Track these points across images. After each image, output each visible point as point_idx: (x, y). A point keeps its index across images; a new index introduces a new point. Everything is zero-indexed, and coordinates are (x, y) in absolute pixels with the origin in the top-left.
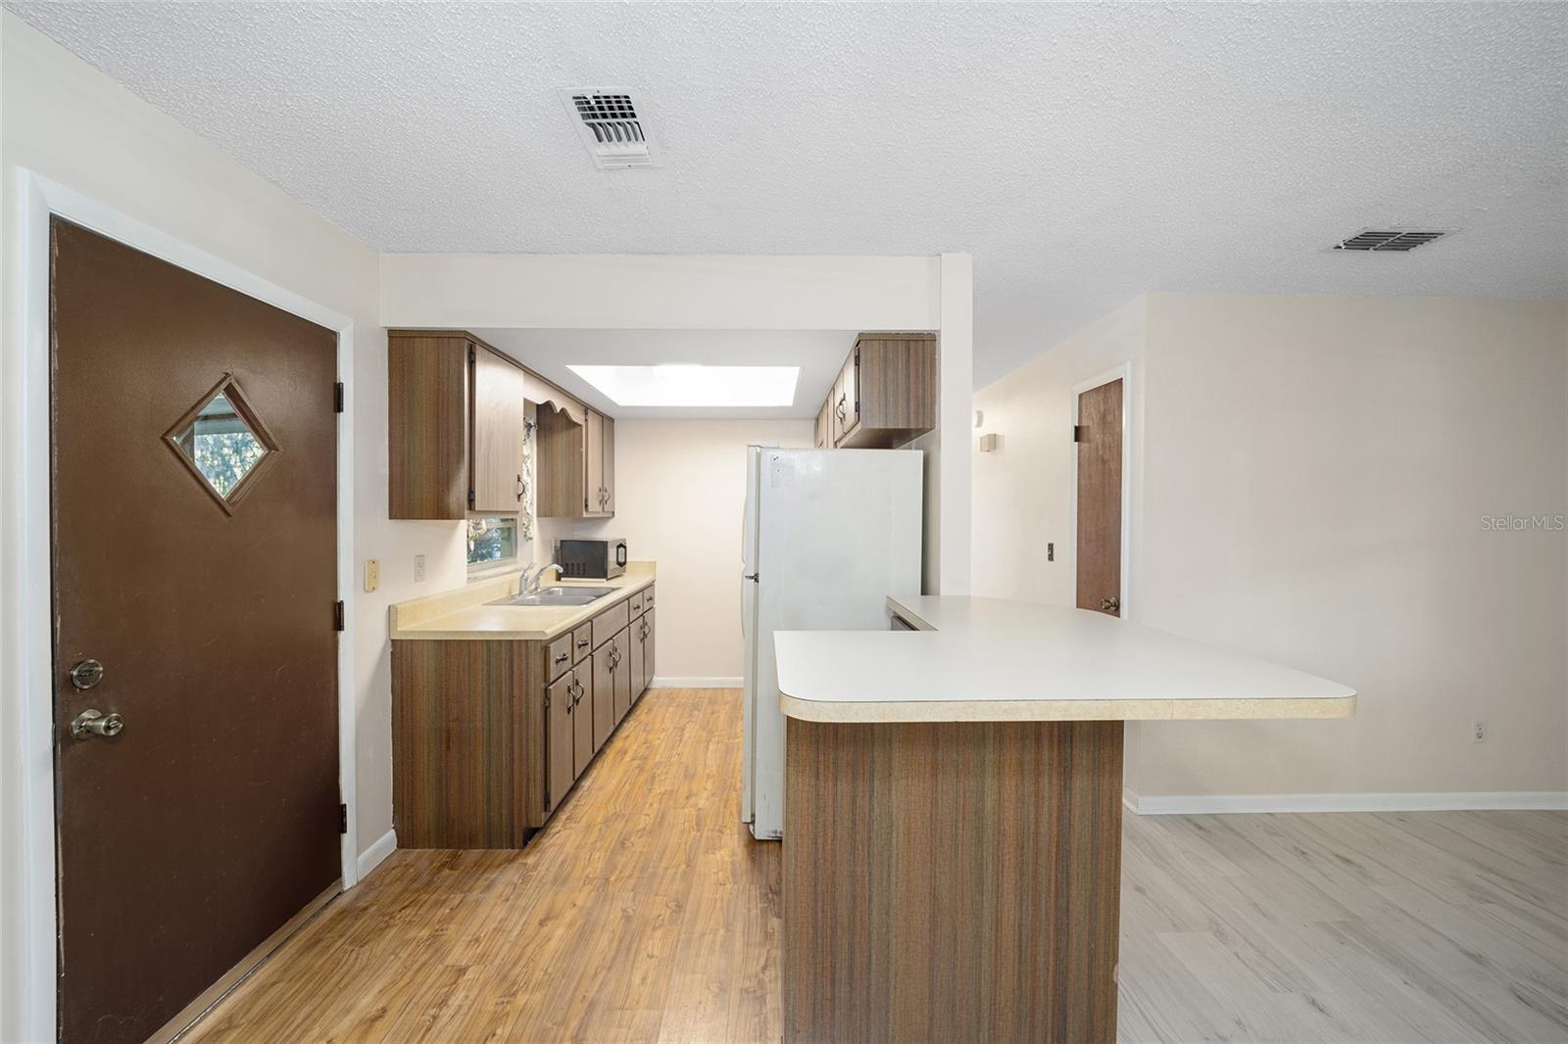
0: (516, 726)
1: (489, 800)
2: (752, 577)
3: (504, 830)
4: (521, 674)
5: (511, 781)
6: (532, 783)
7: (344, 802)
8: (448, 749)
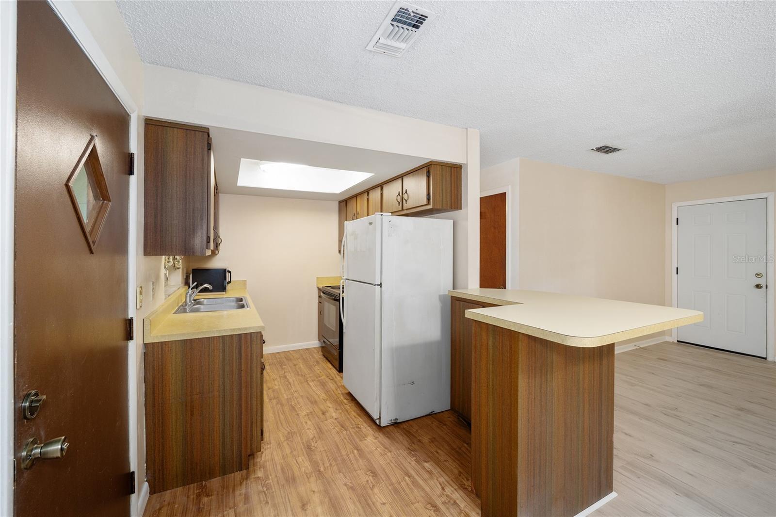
0: (243, 390)
1: (224, 443)
2: (378, 285)
3: (235, 459)
4: (247, 355)
5: (240, 426)
6: (254, 425)
7: (132, 470)
8: (192, 415)
